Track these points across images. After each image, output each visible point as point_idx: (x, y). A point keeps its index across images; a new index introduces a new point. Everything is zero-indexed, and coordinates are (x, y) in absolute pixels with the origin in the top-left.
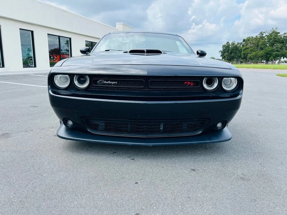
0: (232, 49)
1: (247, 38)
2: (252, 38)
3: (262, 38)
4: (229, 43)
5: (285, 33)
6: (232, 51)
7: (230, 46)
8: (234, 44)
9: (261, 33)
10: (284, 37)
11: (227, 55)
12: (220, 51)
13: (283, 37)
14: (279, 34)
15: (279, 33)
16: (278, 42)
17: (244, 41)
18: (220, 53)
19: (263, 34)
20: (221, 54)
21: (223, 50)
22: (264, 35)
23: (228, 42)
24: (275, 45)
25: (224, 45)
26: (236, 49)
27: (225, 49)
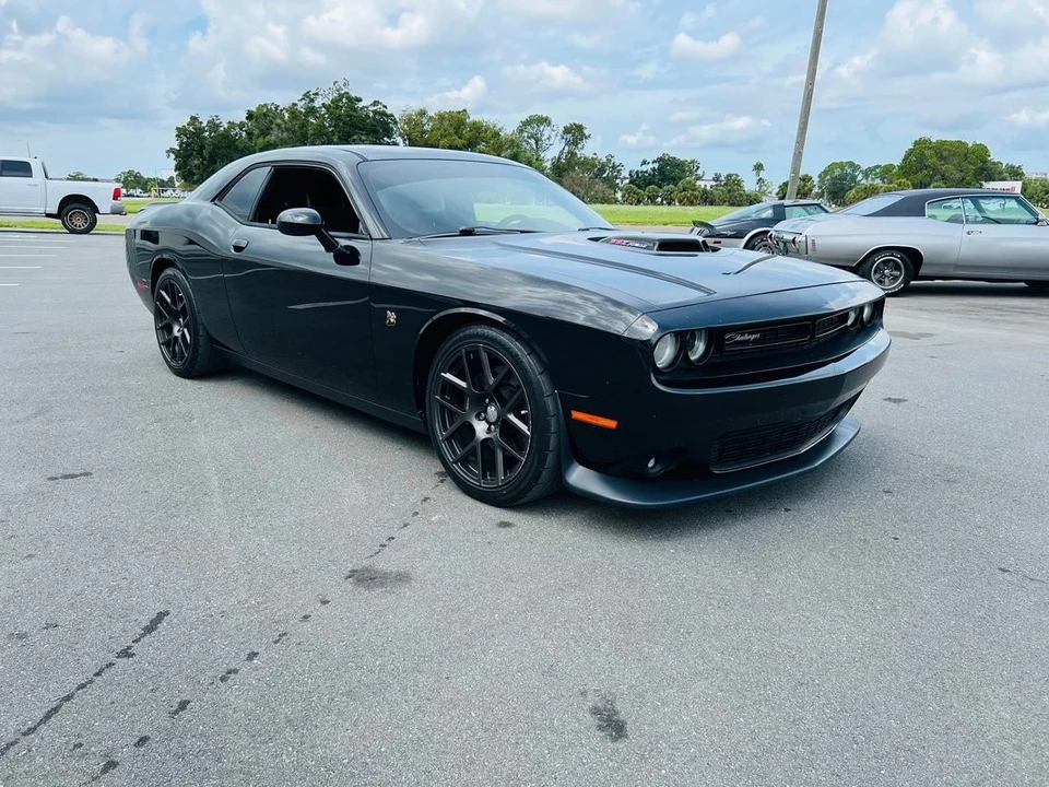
0: (216, 146)
1: (258, 109)
2: (276, 109)
3: (311, 111)
4: (201, 123)
5: (375, 102)
6: (214, 150)
7: (206, 134)
8: (218, 126)
9: (305, 95)
10: (375, 112)
11: (197, 167)
12: (172, 150)
13: (371, 115)
14: (360, 105)
15: (359, 100)
16: (361, 130)
17: (250, 116)
18: (173, 156)
19: (312, 101)
20: (175, 163)
21: (180, 146)
22: (317, 104)
23: (194, 119)
24: (355, 137)
25: (180, 126)
26: (229, 147)
27: (188, 145)
